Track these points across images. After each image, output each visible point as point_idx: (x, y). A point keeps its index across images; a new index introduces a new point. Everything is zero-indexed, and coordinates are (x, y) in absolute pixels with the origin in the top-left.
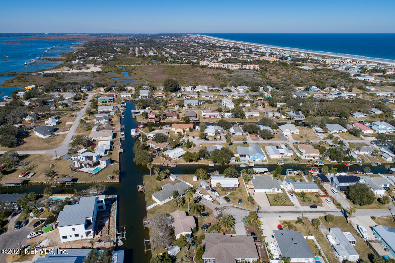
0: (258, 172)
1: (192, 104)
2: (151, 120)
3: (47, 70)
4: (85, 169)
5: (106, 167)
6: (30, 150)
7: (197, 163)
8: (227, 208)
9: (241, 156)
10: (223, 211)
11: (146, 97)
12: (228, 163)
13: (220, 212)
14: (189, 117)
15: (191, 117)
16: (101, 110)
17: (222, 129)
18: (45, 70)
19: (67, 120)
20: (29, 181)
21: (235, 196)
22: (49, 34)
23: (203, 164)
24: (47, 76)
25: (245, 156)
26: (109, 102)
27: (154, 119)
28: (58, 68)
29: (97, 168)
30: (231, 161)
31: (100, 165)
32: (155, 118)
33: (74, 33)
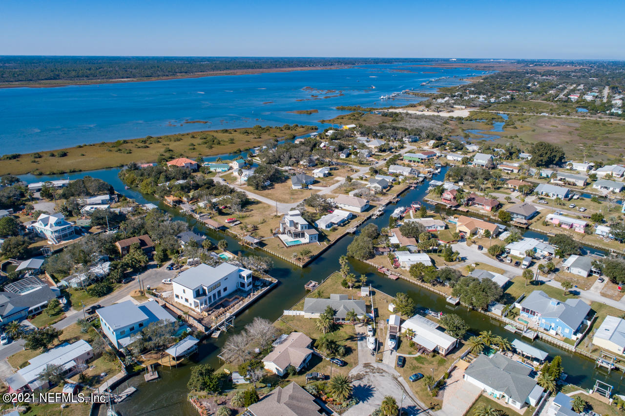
0: (520, 351)
1: (551, 195)
2: (444, 201)
3: (395, 108)
4: (284, 237)
5: (308, 243)
6: (268, 198)
7: (432, 288)
8: (384, 374)
9: (524, 309)
10: (370, 374)
11: (483, 166)
12: (486, 310)
13: (366, 372)
14: (513, 213)
15: (517, 214)
16: (392, 171)
17: (553, 251)
18: (392, 108)
19: (341, 174)
20: (228, 228)
21: (421, 365)
22: (458, 59)
23: (441, 293)
24: (386, 116)
25: (533, 313)
26: (418, 162)
27: (450, 200)
28: (412, 107)
29: (298, 241)
30: (493, 309)
31: (304, 238)
32: (452, 200)
33: (494, 59)
